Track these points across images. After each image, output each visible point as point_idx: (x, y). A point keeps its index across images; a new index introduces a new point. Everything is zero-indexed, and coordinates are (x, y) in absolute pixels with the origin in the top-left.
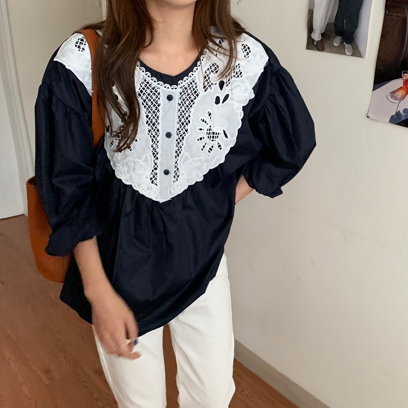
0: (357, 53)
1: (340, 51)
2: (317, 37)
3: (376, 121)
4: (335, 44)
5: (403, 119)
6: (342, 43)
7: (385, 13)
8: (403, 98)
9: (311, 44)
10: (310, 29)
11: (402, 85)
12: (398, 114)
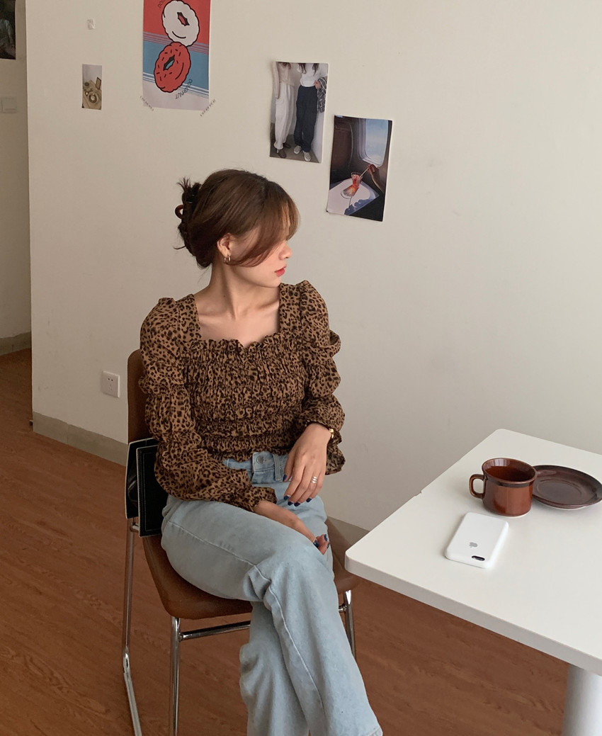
0: (314, 159)
1: (300, 158)
2: (279, 146)
3: (334, 214)
4: (295, 152)
5: (355, 210)
6: (301, 151)
7: (335, 128)
8: (354, 194)
9: (274, 153)
10: (273, 140)
11: (352, 184)
12: (351, 207)
